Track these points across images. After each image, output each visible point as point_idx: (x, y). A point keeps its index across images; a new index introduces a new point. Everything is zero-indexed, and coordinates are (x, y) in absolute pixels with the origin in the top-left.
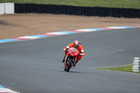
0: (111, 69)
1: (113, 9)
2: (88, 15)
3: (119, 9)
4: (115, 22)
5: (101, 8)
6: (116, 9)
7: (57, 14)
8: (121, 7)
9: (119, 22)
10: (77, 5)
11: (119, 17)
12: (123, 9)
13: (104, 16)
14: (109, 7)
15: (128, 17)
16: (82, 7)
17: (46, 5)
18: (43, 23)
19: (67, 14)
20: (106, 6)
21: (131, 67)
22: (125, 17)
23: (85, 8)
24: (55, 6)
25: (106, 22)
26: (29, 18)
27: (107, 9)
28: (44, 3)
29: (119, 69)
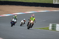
0: (40, 29)
1: (41, 3)
2: (30, 6)
3: (43, 3)
4: (42, 9)
5: (36, 3)
6: (42, 3)
7: (17, 5)
8: (44, 3)
9: (43, 9)
10: (26, 2)
11: (44, 7)
12: (45, 3)
13: (37, 6)
14: (39, 2)
15: (47, 7)
16: (28, 3)
17: (13, 2)
18: (11, 9)
19: (21, 5)
20: (38, 2)
21: (48, 28)
22: (46, 7)
23: (29, 3)
24: (16, 2)
25: (38, 9)
26: (5, 7)
27: (39, 3)
28: (12, 1)
29: (43, 29)
